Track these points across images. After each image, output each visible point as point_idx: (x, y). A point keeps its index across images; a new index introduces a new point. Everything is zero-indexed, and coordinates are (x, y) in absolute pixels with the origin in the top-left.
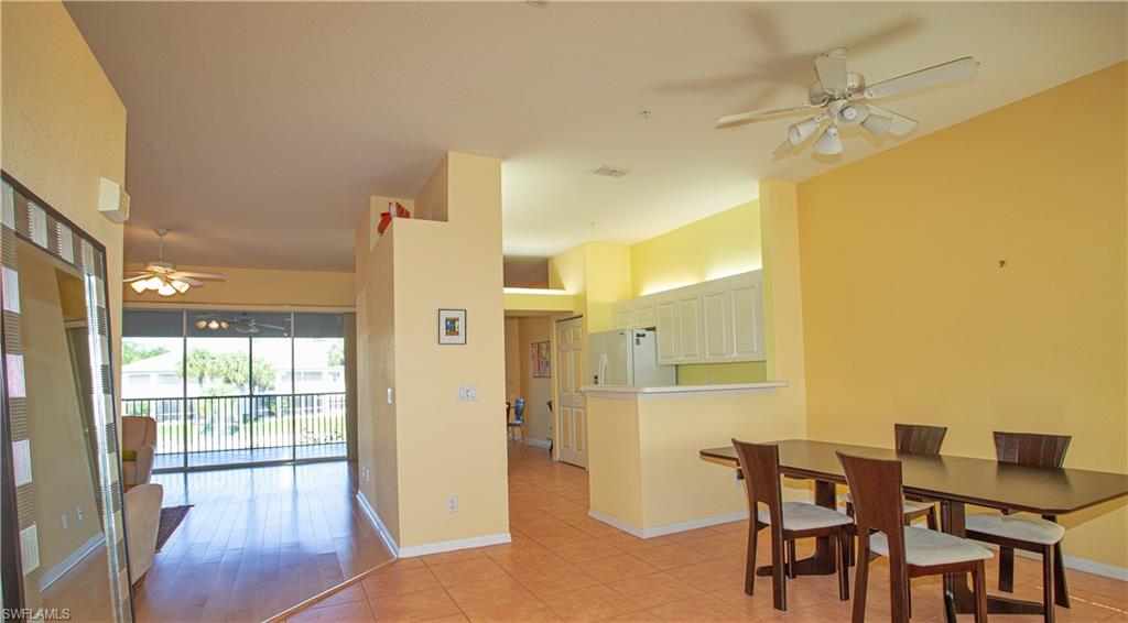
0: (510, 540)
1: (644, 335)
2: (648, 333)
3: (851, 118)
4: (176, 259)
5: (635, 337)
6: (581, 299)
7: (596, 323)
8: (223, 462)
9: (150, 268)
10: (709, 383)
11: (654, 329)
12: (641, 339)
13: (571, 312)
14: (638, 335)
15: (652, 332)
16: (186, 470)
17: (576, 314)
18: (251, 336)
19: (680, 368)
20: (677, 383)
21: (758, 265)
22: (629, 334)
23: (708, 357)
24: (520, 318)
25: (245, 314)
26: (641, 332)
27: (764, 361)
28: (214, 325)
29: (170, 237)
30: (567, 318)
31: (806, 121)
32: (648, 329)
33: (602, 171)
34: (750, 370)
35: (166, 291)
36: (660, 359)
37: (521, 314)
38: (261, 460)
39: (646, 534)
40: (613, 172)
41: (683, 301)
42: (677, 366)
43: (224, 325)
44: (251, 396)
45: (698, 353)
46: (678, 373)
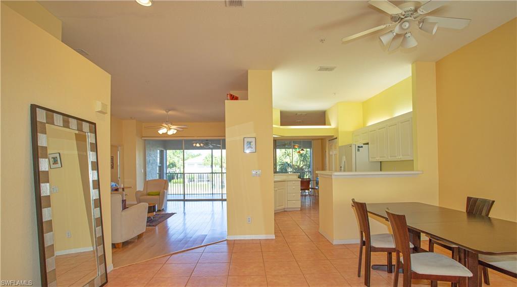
0: (274, 238)
1: (362, 147)
2: (364, 146)
3: (406, 28)
4: (171, 121)
5: (357, 148)
6: (336, 130)
7: (342, 142)
8: (200, 198)
9: (163, 125)
10: (394, 170)
11: (368, 144)
12: (360, 149)
13: (333, 136)
14: (359, 147)
15: (367, 145)
16: (184, 200)
17: (335, 137)
18: (212, 149)
19: (382, 163)
20: (381, 170)
21: (411, 110)
22: (353, 147)
23: (389, 158)
24: (322, 139)
25: (207, 140)
26: (360, 146)
27: (413, 160)
28: (198, 145)
29: (170, 113)
30: (332, 139)
31: (389, 32)
32: (364, 144)
33: (322, 69)
34: (407, 165)
35: (170, 133)
36: (370, 159)
37: (323, 138)
38: (216, 198)
39: (335, 243)
40: (327, 69)
41: (379, 129)
42: (381, 162)
43: (202, 145)
44: (222, 173)
45: (385, 155)
46: (381, 165)
